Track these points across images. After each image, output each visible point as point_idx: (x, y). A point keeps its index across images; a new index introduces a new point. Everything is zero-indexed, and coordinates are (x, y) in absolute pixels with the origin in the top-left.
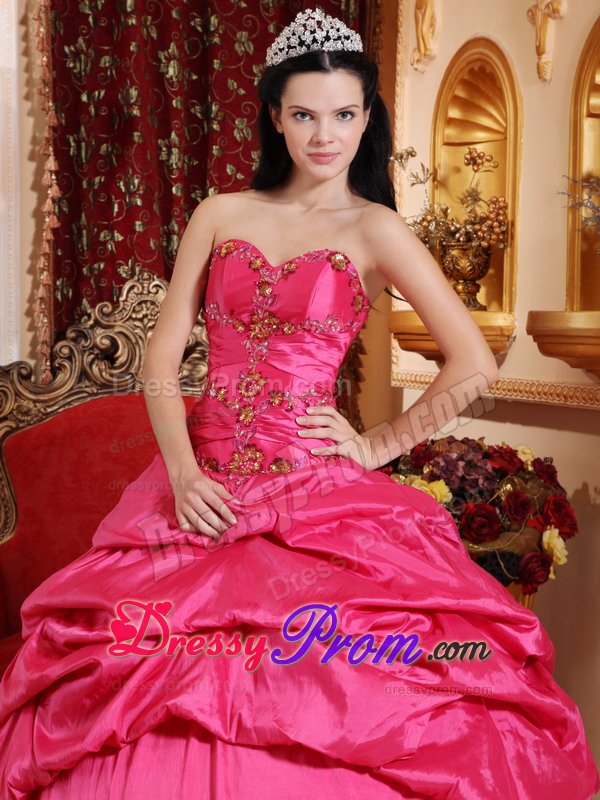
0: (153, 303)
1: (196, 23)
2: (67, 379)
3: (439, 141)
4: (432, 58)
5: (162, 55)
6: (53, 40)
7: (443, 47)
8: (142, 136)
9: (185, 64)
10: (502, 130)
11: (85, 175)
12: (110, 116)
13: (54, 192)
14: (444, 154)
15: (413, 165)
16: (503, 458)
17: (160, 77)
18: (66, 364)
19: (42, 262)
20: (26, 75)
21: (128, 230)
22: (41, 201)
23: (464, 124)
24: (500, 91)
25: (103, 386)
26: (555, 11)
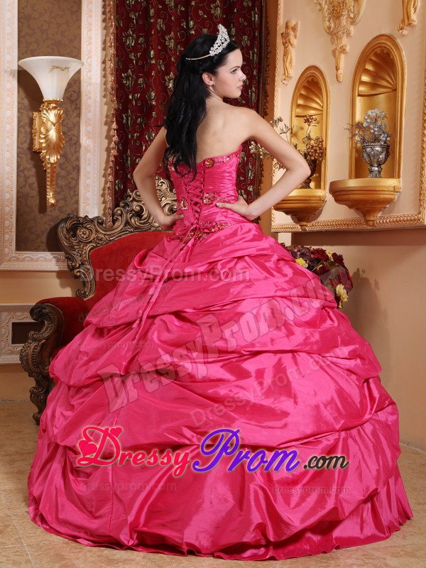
0: (160, 190)
2: (120, 225)
3: (294, 116)
4: (291, 78)
5: (167, 78)
6: (117, 71)
7: (295, 72)
8: (156, 114)
10: (322, 109)
11: (130, 132)
12: (142, 105)
13: (115, 138)
14: (296, 122)
15: (281, 125)
16: (319, 253)
17: (166, 88)
18: (119, 218)
19: (109, 171)
20: (104, 86)
22: (109, 143)
23: (305, 107)
24: (320, 89)
25: (136, 228)
26: (344, 50)
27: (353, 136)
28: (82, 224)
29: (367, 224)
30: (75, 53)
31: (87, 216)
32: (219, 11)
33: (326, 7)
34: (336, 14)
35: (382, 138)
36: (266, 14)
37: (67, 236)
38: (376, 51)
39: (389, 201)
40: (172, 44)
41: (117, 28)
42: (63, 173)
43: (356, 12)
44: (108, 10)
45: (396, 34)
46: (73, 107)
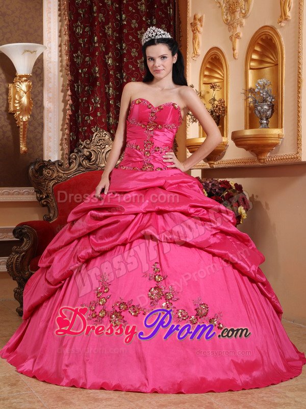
0: (104, 140)
1: (118, 46)
3: (202, 82)
4: (199, 55)
5: (106, 57)
6: (70, 52)
7: (202, 51)
8: (100, 83)
9: (114, 60)
10: (223, 78)
11: (80, 97)
12: (89, 77)
13: (70, 102)
14: (203, 87)
16: (224, 184)
17: (106, 64)
18: (74, 161)
19: (66, 126)
20: (60, 64)
21: (95, 115)
22: (65, 106)
23: (210, 77)
24: (221, 64)
25: (87, 168)
26: (239, 36)
27: (247, 98)
28: (47, 166)
29: (260, 162)
30: (39, 40)
31: (50, 160)
32: (143, 7)
33: (224, 5)
34: (231, 10)
35: (269, 99)
36: (178, 9)
37: (36, 175)
38: (262, 37)
39: (275, 145)
40: (110, 32)
41: (69, 21)
42: (31, 128)
43: (246, 9)
44: (62, 8)
45: (276, 26)
46: (38, 79)
